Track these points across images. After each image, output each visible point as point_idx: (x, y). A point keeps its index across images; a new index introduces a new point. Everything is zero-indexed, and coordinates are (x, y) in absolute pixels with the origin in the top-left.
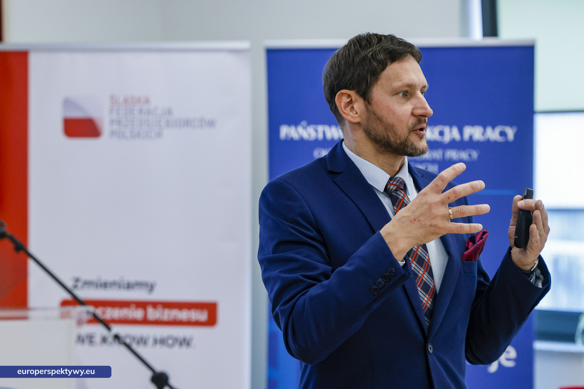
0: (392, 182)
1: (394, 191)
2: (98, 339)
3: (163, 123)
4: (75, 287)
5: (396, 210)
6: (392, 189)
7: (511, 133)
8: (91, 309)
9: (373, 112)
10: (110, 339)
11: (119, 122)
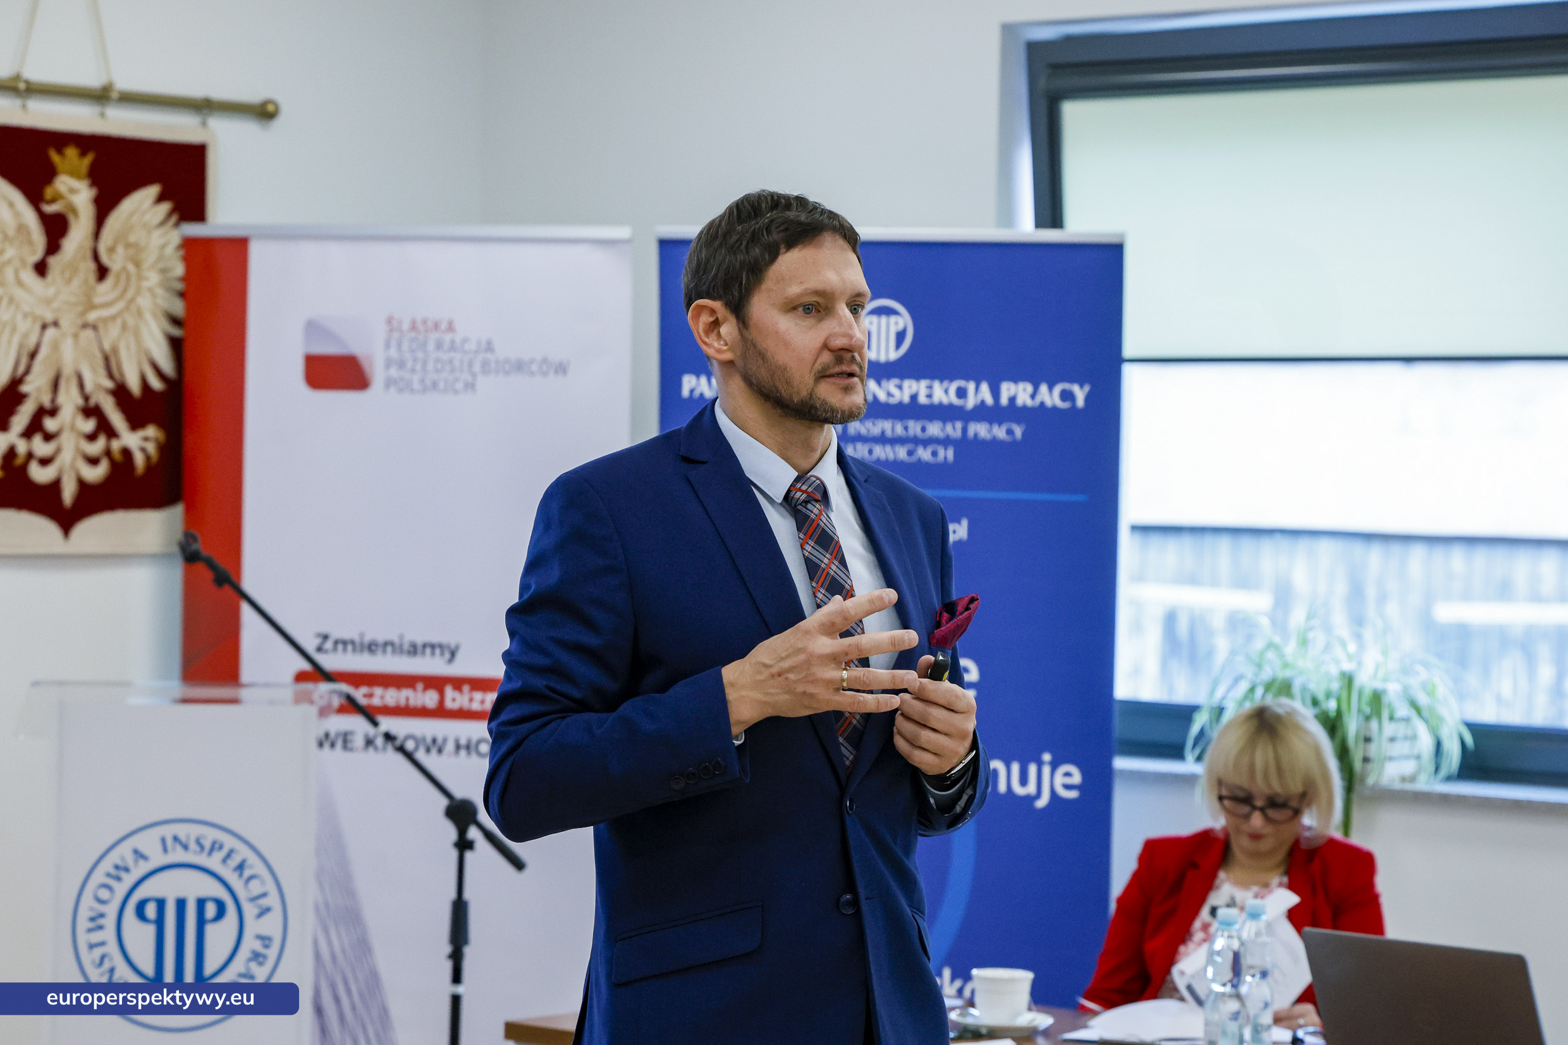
0: (799, 485)
1: (802, 503)
2: (359, 741)
3: (477, 368)
4: (319, 649)
5: (802, 539)
6: (799, 499)
7: (1080, 395)
8: (344, 687)
9: (752, 341)
10: (380, 741)
11: (401, 365)
